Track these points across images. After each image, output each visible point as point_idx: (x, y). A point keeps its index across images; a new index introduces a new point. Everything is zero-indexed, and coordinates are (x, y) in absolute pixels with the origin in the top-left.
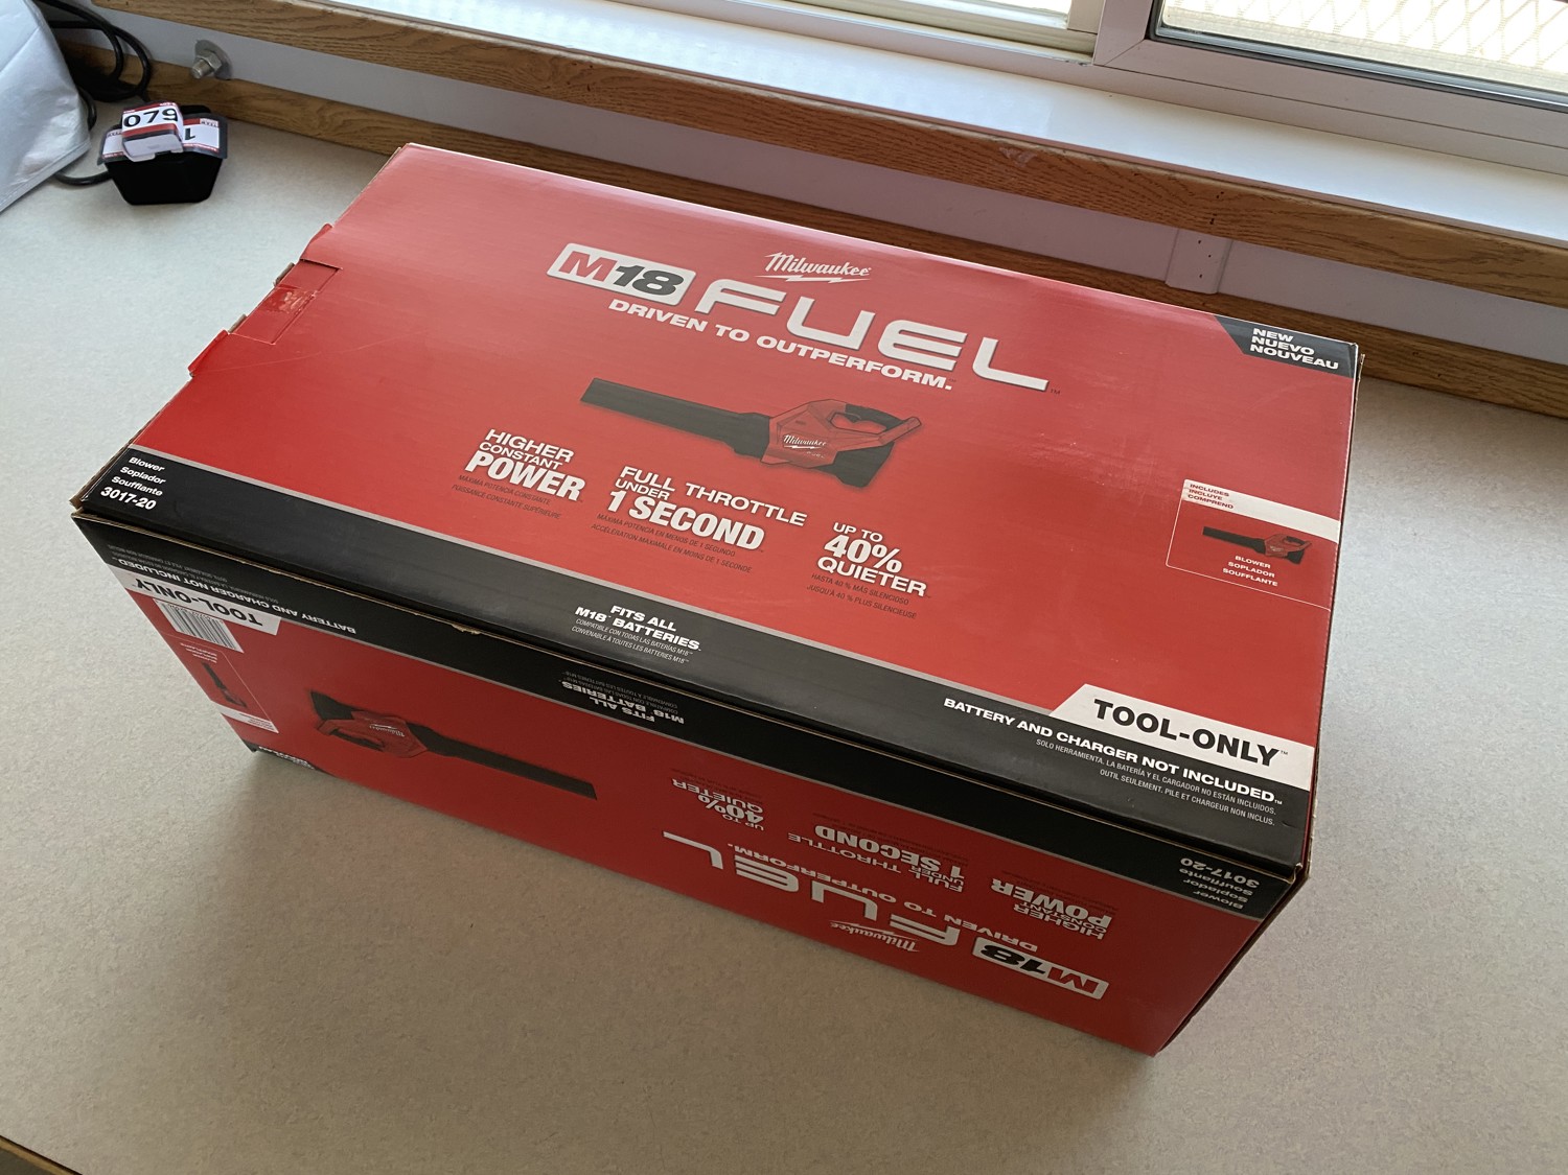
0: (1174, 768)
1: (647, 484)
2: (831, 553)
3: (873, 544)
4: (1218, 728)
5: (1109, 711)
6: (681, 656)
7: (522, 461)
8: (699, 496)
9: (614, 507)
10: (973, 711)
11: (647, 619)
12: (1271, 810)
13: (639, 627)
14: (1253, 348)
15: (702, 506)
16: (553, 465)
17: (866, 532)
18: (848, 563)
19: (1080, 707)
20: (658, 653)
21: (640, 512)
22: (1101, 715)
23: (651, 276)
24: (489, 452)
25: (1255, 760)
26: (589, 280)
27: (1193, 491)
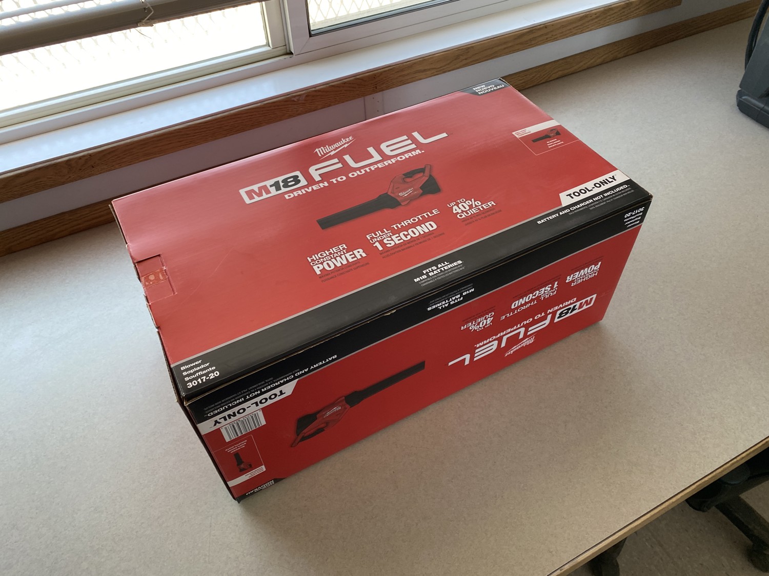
0: (601, 196)
1: (380, 235)
2: (458, 213)
3: (465, 202)
4: (597, 180)
5: (572, 195)
6: (461, 267)
7: (332, 258)
8: (400, 227)
9: (381, 248)
10: (547, 219)
11: (437, 267)
12: (630, 189)
13: (439, 270)
14: (479, 93)
15: (406, 228)
16: (343, 252)
17: (458, 201)
18: (466, 212)
19: (565, 199)
20: (454, 272)
21: (390, 244)
22: (572, 198)
23: (285, 181)
24: (317, 264)
25: (612, 181)
26: (265, 196)
27: (518, 134)
